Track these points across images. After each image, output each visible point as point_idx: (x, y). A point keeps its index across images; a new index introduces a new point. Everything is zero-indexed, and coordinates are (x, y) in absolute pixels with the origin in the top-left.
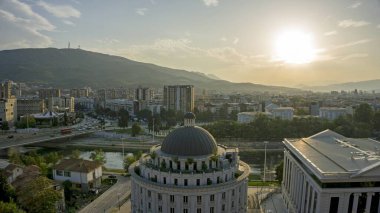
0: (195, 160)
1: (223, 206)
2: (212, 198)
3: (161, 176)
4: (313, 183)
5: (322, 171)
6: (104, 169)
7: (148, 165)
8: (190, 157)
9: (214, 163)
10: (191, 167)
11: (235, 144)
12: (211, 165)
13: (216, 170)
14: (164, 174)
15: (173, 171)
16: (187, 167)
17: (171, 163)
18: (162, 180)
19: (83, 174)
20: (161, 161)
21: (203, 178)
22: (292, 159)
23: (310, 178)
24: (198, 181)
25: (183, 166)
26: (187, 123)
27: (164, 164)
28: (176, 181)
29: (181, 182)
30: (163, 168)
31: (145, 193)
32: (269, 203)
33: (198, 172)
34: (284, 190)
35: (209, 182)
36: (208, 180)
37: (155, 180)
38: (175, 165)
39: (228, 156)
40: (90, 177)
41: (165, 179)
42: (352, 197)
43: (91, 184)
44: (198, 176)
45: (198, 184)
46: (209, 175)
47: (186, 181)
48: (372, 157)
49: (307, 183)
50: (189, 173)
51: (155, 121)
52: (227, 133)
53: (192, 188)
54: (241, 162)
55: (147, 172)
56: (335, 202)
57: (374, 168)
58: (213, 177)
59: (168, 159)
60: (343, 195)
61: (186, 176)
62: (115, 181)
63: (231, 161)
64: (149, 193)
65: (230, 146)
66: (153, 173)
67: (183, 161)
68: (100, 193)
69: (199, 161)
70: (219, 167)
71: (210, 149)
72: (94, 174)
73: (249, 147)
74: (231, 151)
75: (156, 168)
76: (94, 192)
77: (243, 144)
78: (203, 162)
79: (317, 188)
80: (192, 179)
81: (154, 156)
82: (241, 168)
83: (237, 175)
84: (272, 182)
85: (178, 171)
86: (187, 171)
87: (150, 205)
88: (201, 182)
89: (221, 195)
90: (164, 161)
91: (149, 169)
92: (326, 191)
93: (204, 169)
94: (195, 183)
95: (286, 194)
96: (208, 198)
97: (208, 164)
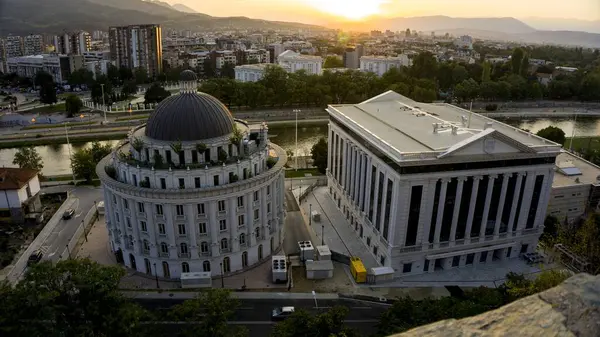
0: (208, 146)
1: (257, 212)
2: (240, 200)
3: (155, 177)
4: (382, 167)
5: (402, 150)
6: (42, 179)
7: (130, 160)
8: (200, 142)
9: (234, 148)
10: (201, 157)
12: (230, 151)
13: (241, 159)
14: (161, 173)
15: (170, 165)
16: (195, 158)
17: (168, 153)
18: (159, 184)
19: (10, 194)
20: (152, 154)
21: (224, 172)
22: (343, 135)
23: (374, 157)
24: (216, 178)
25: (188, 158)
27: (158, 156)
28: (182, 181)
29: (190, 182)
30: (159, 164)
31: (133, 208)
33: (214, 164)
35: (233, 178)
36: (231, 174)
37: (146, 184)
38: (175, 157)
39: (253, 136)
40: (22, 195)
41: (163, 181)
42: (439, 184)
43: (26, 207)
44: (216, 170)
45: (216, 182)
46: (232, 168)
47: (197, 181)
49: (374, 169)
50: (201, 167)
52: (248, 99)
53: (210, 190)
54: (271, 144)
55: (128, 172)
56: (417, 192)
57: (468, 145)
58: (237, 169)
59: (162, 147)
60: (427, 181)
61: (198, 172)
62: (64, 196)
63: (258, 142)
64: (141, 206)
66: (142, 174)
68: (47, 219)
69: (213, 145)
70: (244, 153)
72: (28, 189)
73: (280, 117)
74: (256, 127)
75: (146, 165)
76: (34, 221)
77: (273, 113)
78: (219, 148)
79: (391, 174)
80: (207, 177)
81: (138, 146)
82: (272, 153)
83: (270, 164)
84: (308, 170)
85: (182, 166)
86: (195, 165)
87: (144, 225)
88: (220, 179)
89: (252, 196)
90: (157, 151)
91: (132, 169)
92: (405, 177)
93: (223, 158)
94: (212, 183)
95: (335, 186)
96: (234, 203)
97: (226, 149)
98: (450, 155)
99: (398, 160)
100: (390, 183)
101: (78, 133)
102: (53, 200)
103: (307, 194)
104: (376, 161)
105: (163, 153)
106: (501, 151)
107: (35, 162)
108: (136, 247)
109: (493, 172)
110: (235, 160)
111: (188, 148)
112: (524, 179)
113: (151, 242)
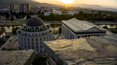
0: (38, 27)
3: (28, 33)
6: (6, 33)
7: (23, 30)
9: (44, 28)
10: (37, 30)
17: (31, 29)
21: (41, 33)
22: (65, 26)
25: (34, 30)
27: (29, 29)
28: (33, 34)
30: (29, 31)
31: (23, 39)
32: (58, 39)
33: (39, 31)
35: (43, 34)
39: (47, 26)
40: (2, 36)
41: (29, 34)
42: (83, 36)
43: (2, 38)
47: (36, 34)
49: (71, 33)
50: (37, 32)
52: (47, 19)
55: (23, 32)
58: (44, 32)
60: (81, 36)
61: (36, 33)
62: (10, 36)
64: (25, 39)
66: (25, 33)
68: (6, 41)
70: (45, 29)
72: (3, 35)
74: (48, 24)
75: (26, 31)
76: (4, 41)
77: (51, 22)
79: (74, 34)
81: (25, 27)
82: (51, 29)
83: (50, 31)
84: (58, 33)
85: (33, 31)
87: (25, 42)
89: (47, 37)
90: (28, 28)
92: (77, 35)
93: (41, 30)
94: (39, 35)
95: (63, 36)
96: (43, 38)
97: (42, 28)
98: (85, 31)
99: (75, 31)
100: (74, 36)
101: (13, 24)
102: (8, 37)
103: (57, 37)
104: (71, 31)
106: (95, 30)
107: (4, 30)
108: (24, 47)
110: (44, 30)
111: (35, 28)
113: (27, 46)
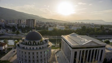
0: (36, 41)
1: (44, 55)
2: (41, 53)
3: (25, 46)
4: (70, 48)
5: (72, 44)
6: (8, 45)
7: (22, 43)
8: (34, 41)
10: (35, 44)
11: (47, 37)
13: (42, 44)
14: (27, 46)
15: (29, 45)
16: (33, 44)
17: (28, 42)
18: (26, 48)
19: (1, 47)
20: (26, 42)
22: (64, 41)
23: (69, 46)
24: (37, 48)
25: (32, 43)
26: (33, 31)
27: (26, 43)
28: (30, 48)
29: (32, 48)
30: (26, 44)
32: (57, 54)
33: (37, 45)
34: (62, 50)
35: (40, 48)
37: (24, 48)
38: (30, 43)
39: (45, 40)
40: (3, 48)
42: (80, 51)
43: (4, 50)
44: (37, 46)
45: (37, 49)
48: (86, 40)
49: (68, 48)
50: (34, 45)
51: (24, 30)
52: (45, 33)
53: (35, 50)
54: (49, 42)
55: (21, 45)
56: (76, 53)
58: (41, 46)
59: (27, 41)
60: (78, 51)
62: (12, 49)
63: (46, 42)
64: (22, 52)
65: (46, 37)
66: (23, 46)
67: (32, 42)
68: (7, 53)
69: (37, 42)
71: (40, 38)
72: (5, 47)
73: (52, 37)
74: (46, 39)
75: (24, 44)
76: (5, 53)
77: (50, 37)
78: (38, 42)
80: (35, 47)
81: (23, 41)
82: (49, 44)
83: (48, 46)
84: (58, 48)
85: (31, 45)
86: (33, 45)
88: (38, 48)
89: (44, 52)
91: (22, 45)
92: (73, 50)
93: (39, 44)
94: (36, 48)
96: (40, 53)
97: (39, 42)
99: (72, 46)
100: (71, 51)
102: (9, 49)
103: (57, 52)
105: (27, 42)
107: (7, 42)
109: (92, 49)
112: (99, 50)
